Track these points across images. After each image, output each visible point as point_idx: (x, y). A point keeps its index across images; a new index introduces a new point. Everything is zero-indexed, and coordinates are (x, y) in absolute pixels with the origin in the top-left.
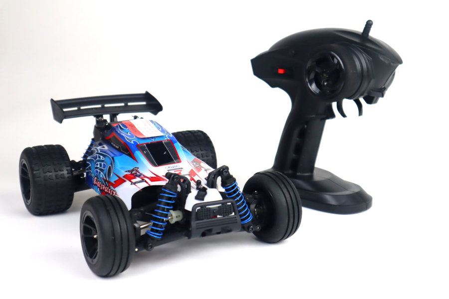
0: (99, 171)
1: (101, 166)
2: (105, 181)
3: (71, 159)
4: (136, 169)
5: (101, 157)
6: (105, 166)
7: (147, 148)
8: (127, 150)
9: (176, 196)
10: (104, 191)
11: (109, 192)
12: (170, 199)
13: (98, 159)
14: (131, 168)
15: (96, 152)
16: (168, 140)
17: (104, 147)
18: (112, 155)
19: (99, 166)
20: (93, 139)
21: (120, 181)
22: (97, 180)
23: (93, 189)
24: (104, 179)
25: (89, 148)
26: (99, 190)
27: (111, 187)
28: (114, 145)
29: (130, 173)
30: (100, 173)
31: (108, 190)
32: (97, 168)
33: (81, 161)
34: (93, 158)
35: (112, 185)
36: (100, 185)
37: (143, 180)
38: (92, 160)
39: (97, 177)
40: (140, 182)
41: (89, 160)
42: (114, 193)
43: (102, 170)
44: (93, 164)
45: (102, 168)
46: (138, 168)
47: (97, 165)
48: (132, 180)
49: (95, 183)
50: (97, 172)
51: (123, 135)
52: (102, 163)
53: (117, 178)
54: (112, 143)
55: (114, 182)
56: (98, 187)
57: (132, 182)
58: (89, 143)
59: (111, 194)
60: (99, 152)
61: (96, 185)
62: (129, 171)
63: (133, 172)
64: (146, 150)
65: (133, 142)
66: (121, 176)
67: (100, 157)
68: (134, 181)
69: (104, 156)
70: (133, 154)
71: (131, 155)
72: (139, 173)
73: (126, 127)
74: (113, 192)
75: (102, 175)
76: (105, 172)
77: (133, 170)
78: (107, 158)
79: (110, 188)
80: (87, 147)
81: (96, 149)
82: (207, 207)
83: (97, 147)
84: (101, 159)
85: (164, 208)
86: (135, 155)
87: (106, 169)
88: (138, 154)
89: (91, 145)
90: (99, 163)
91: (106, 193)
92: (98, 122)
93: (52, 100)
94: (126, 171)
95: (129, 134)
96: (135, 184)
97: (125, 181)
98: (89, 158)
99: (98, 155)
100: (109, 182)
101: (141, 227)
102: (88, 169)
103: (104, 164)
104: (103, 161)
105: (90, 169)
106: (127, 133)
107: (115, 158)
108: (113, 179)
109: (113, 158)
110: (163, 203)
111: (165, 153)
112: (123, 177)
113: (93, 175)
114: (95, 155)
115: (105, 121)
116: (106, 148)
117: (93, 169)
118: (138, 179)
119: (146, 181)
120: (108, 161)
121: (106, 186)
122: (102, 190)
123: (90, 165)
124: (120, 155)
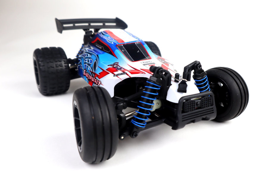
0: (87, 65)
1: (88, 61)
2: (92, 73)
3: (68, 58)
4: (117, 64)
5: (89, 55)
6: (91, 61)
7: (124, 47)
8: (108, 49)
9: (159, 89)
10: (91, 80)
11: (95, 82)
12: (154, 91)
13: (86, 56)
14: (113, 63)
15: (85, 51)
16: (139, 42)
17: (90, 48)
18: (97, 54)
19: (87, 62)
20: (83, 45)
21: (104, 73)
22: (85, 72)
23: (83, 78)
24: (91, 71)
25: (81, 50)
26: (87, 80)
27: (97, 77)
28: (98, 47)
29: (112, 67)
30: (88, 66)
31: (94, 80)
32: (85, 63)
33: (75, 59)
34: (83, 56)
35: (98, 76)
36: (88, 76)
37: (124, 72)
38: (82, 57)
39: (86, 70)
40: (122, 74)
41: (80, 58)
42: (100, 82)
43: (89, 65)
44: (83, 60)
45: (89, 63)
46: (118, 63)
47: (86, 61)
48: (114, 73)
49: (84, 74)
50: (86, 66)
51: (105, 38)
52: (90, 60)
53: (102, 71)
54: (97, 45)
55: (99, 74)
56: (87, 77)
57: (114, 74)
58: (81, 47)
59: (97, 83)
60: (87, 51)
61: (85, 75)
62: (111, 65)
63: (115, 66)
64: (124, 49)
65: (113, 43)
66: (105, 69)
67: (87, 55)
68: (116, 73)
69: (91, 54)
70: (114, 52)
71: (112, 53)
72: (119, 66)
73: (107, 33)
74: (98, 82)
75: (89, 68)
76: (91, 66)
77: (114, 64)
78: (93, 55)
79: (95, 78)
80: (79, 50)
81: (85, 49)
82: (192, 99)
83: (86, 48)
84: (89, 56)
85: (149, 100)
86: (115, 53)
87: (93, 64)
88: (118, 52)
89: (82, 48)
90: (87, 59)
91: (93, 82)
92: (86, 33)
93: (56, 20)
94: (109, 65)
95: (109, 38)
96: (117, 75)
97: (109, 73)
98: (80, 56)
99: (86, 53)
100: (95, 74)
101: (126, 115)
102: (79, 64)
103: (91, 60)
104: (90, 58)
105: (81, 64)
106: (108, 37)
107: (99, 55)
108: (98, 71)
109: (97, 55)
110: (147, 95)
111: (138, 52)
112: (106, 70)
113: (83, 68)
114: (84, 53)
115: (91, 32)
116: (92, 48)
117: (82, 63)
118: (119, 72)
119: (126, 74)
120: (94, 58)
121: (93, 77)
122: (90, 79)
123: (81, 61)
124: (103, 53)
